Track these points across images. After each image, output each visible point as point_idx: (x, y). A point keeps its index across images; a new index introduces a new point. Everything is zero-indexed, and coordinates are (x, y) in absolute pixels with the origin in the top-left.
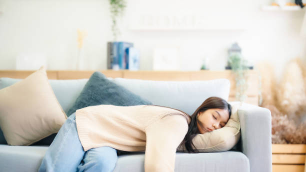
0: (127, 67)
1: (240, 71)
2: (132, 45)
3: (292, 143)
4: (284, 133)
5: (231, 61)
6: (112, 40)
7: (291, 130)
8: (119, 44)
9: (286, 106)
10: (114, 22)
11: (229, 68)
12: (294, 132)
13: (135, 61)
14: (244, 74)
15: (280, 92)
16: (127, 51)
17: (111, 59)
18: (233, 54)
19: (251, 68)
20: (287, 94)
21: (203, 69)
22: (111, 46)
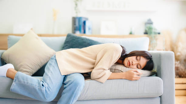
0: (85, 32)
1: (153, 35)
2: (87, 19)
3: (182, 77)
4: (178, 71)
5: (147, 29)
6: (75, 15)
7: (182, 69)
8: (80, 19)
9: (179, 56)
10: (76, 5)
11: (146, 33)
12: (183, 71)
13: (89, 29)
14: (155, 37)
15: (175, 48)
16: (84, 23)
17: (75, 28)
18: (148, 25)
19: (159, 33)
20: (180, 49)
21: (131, 33)
22: (74, 20)
